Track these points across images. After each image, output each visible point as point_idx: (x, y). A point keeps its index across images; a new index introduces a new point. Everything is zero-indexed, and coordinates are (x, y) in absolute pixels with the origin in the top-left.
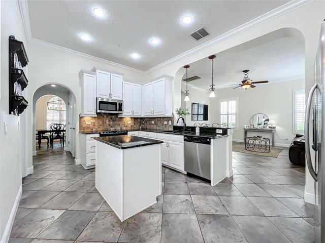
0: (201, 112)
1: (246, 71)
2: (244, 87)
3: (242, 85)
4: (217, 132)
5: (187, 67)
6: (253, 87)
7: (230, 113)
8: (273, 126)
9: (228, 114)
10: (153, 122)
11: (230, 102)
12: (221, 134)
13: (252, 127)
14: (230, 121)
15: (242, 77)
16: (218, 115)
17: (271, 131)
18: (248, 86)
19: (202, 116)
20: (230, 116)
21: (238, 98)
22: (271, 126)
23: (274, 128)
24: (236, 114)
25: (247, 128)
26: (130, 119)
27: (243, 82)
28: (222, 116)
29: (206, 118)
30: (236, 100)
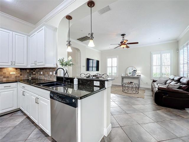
0: (95, 65)
1: (123, 35)
2: (122, 46)
3: (121, 45)
4: (95, 84)
5: (69, 17)
6: (127, 47)
7: (113, 66)
8: (140, 74)
9: (112, 67)
10: (42, 73)
11: (113, 59)
12: (98, 87)
13: (126, 76)
14: (113, 71)
15: (120, 39)
16: (106, 67)
17: (138, 78)
18: (125, 46)
19: (95, 68)
20: (113, 68)
21: (118, 56)
22: (138, 74)
23: (140, 76)
24: (117, 67)
25: (124, 76)
26: (14, 70)
27: (122, 43)
28: (108, 68)
29: (98, 69)
30: (117, 57)
